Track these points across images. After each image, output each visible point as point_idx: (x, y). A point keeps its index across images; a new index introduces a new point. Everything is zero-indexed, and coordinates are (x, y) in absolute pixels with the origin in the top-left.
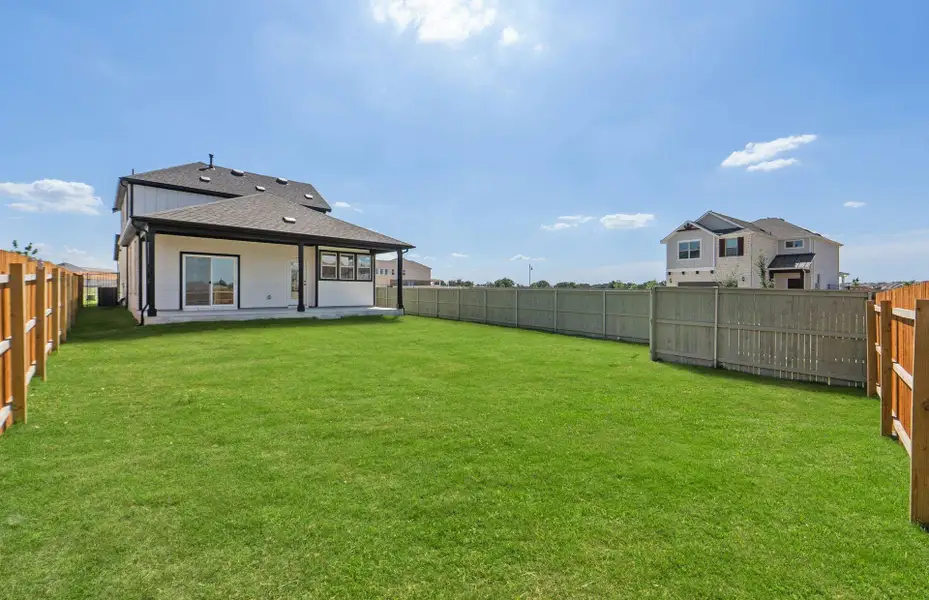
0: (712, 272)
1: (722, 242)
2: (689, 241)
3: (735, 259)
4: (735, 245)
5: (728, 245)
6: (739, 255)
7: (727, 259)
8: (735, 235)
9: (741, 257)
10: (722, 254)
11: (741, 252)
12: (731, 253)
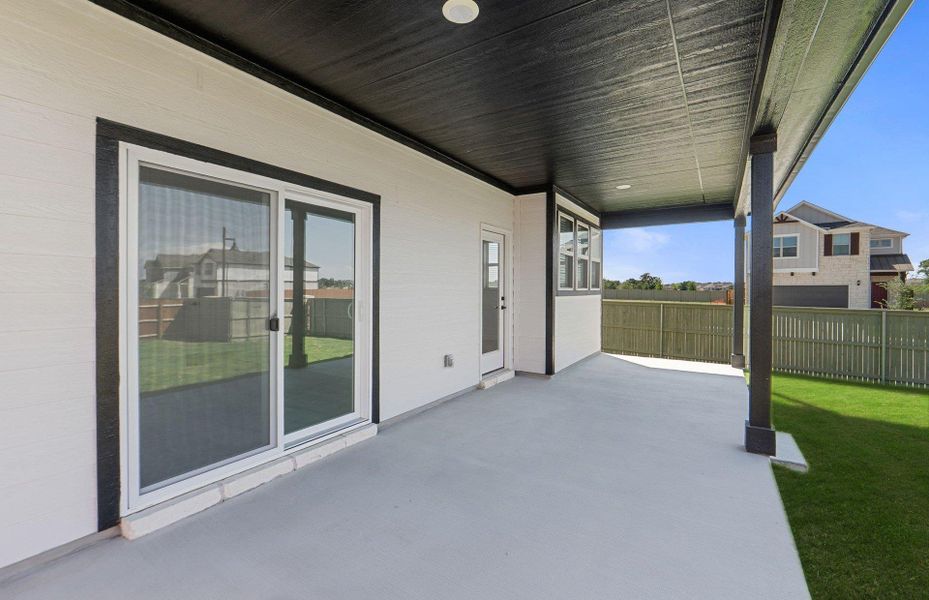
0: (814, 274)
1: (828, 239)
2: (782, 236)
3: (846, 259)
4: (847, 242)
5: (835, 242)
6: (852, 254)
7: (834, 259)
8: (847, 230)
9: (855, 257)
10: (828, 251)
11: (855, 250)
12: (842, 251)
